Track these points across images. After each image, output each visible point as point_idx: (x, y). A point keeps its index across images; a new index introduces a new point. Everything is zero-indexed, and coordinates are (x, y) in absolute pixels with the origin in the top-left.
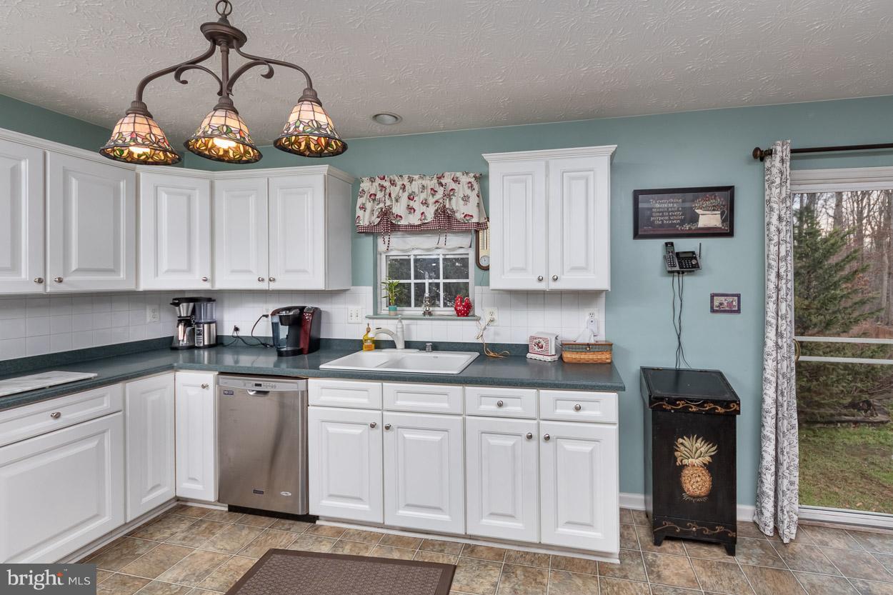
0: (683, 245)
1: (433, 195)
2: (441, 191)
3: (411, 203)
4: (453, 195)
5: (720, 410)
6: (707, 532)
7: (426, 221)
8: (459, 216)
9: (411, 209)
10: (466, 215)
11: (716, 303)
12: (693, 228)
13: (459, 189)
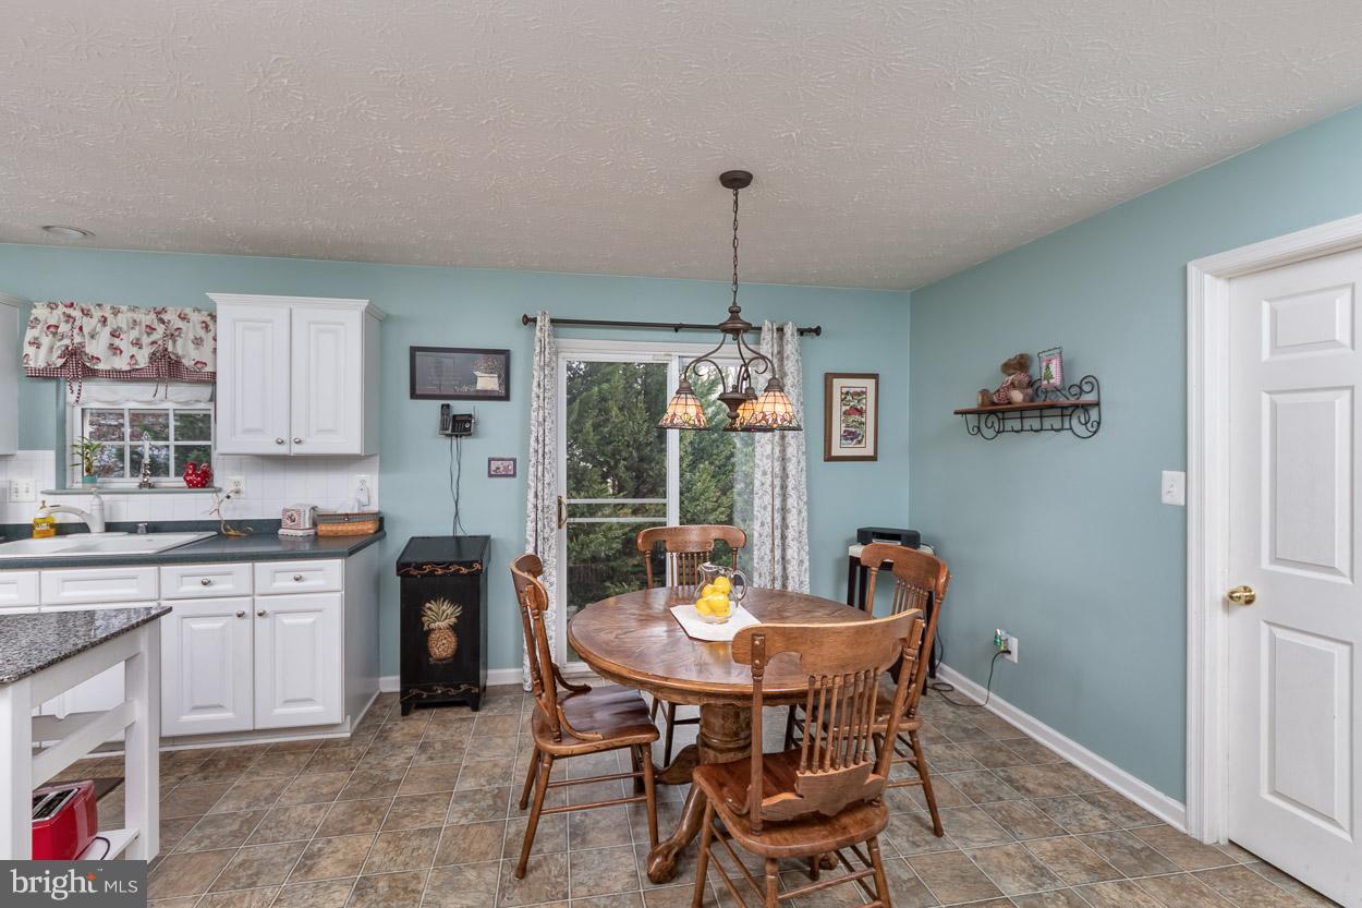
0: (460, 407)
1: (148, 334)
2: (161, 329)
3: (117, 342)
4: (179, 335)
5: (464, 571)
6: (453, 692)
7: (137, 367)
8: (187, 362)
9: (115, 350)
10: (198, 362)
11: (493, 468)
12: (472, 390)
13: (188, 329)
